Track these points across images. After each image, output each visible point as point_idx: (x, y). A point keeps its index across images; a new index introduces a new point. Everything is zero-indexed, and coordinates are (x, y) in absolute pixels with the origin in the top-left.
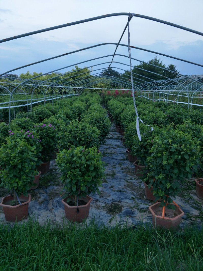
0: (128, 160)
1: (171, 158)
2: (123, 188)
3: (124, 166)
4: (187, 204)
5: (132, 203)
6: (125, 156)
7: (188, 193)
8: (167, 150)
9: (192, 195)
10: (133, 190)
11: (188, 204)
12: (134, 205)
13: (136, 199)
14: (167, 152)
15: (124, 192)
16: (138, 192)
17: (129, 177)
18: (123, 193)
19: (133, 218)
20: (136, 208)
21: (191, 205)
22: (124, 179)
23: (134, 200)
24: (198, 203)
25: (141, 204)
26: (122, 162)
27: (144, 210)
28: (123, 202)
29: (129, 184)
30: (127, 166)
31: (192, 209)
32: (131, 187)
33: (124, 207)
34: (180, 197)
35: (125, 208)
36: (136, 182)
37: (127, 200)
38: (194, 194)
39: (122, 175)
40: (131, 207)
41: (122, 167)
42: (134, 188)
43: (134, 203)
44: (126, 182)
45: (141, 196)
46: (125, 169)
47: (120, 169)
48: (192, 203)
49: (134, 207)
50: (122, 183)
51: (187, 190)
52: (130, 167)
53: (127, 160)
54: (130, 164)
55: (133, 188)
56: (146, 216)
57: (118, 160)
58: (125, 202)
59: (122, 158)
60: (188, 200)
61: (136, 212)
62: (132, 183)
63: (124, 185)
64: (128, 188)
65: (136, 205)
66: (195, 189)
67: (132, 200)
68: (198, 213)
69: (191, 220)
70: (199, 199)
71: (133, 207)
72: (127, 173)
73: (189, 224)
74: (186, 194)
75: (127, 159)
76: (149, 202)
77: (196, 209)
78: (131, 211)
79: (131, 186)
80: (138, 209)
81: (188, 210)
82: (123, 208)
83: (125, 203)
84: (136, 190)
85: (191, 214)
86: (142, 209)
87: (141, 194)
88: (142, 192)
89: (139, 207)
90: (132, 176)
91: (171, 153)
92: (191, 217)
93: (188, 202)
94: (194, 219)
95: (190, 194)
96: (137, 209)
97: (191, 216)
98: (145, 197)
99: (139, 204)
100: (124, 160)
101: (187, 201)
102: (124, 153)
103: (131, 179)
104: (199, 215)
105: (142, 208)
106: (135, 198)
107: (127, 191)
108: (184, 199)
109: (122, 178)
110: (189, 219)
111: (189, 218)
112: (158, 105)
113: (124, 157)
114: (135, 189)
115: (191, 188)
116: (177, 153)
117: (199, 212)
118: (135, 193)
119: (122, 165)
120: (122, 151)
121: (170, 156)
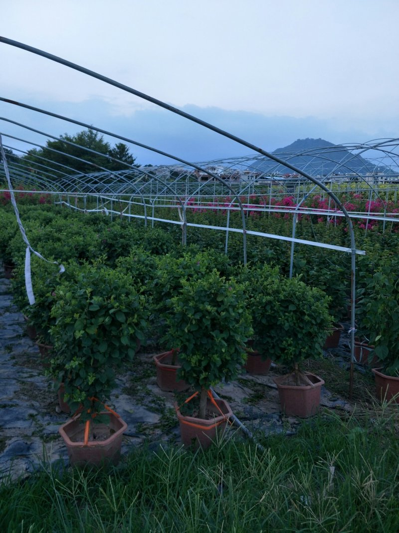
0: (28, 336)
1: (92, 324)
2: (12, 399)
3: (17, 351)
4: (140, 405)
5: (30, 427)
6: (21, 329)
7: (142, 385)
8: (83, 309)
9: (149, 387)
10: (35, 398)
11: (142, 405)
12: (33, 431)
13: (39, 417)
14: (84, 313)
15: (12, 406)
16: (45, 400)
17: (27, 372)
18: (11, 409)
19: (28, 458)
20: (37, 436)
21: (147, 406)
22: (15, 379)
23: (34, 420)
24: (160, 401)
25: (48, 424)
26: (13, 342)
27: (54, 436)
28: (9, 428)
29: (25, 387)
30: (24, 351)
31: (148, 413)
32: (30, 393)
33: (10, 438)
34: (129, 394)
35: (13, 440)
36: (42, 381)
37: (19, 422)
38: (154, 383)
39: (12, 370)
40: (26, 436)
41: (12, 353)
42: (36, 393)
43: (33, 425)
44: (19, 385)
45: (49, 408)
46: (20, 356)
47: (8, 358)
48: (150, 402)
49: (33, 434)
50: (11, 387)
51: (142, 378)
52: (31, 350)
53: (25, 337)
54: (31, 345)
55: (34, 395)
56: (57, 447)
57: (5, 339)
58: (14, 428)
59: (15, 335)
60: (143, 398)
61: (37, 445)
62: (32, 384)
63: (15, 392)
64: (22, 397)
65: (38, 430)
66: (155, 374)
67: (29, 419)
68: (158, 419)
69: (145, 434)
70: (161, 392)
71: (31, 434)
72: (24, 365)
73: (140, 443)
74: (139, 387)
75: (25, 335)
76: (66, 416)
77: (156, 413)
78: (27, 443)
79: (30, 391)
80: (42, 437)
81: (141, 418)
82: (8, 442)
83: (13, 430)
84: (40, 397)
85: (145, 423)
86: (49, 434)
87: (50, 404)
88: (53, 400)
89: (45, 432)
90: (34, 369)
91: (93, 315)
92: (145, 429)
93: (142, 402)
94: (151, 432)
95: (146, 385)
96: (39, 438)
97: (145, 427)
98: (57, 409)
99: (44, 427)
100: (19, 337)
101: (140, 401)
102: (19, 324)
103: (31, 376)
104: (159, 422)
105: (49, 432)
106: (36, 415)
107: (20, 404)
108: (135, 397)
109: (12, 377)
110: (141, 434)
111: (142, 432)
112: (92, 221)
113: (20, 331)
114: (39, 395)
115: (149, 374)
116: (103, 312)
117: (161, 416)
118: (37, 404)
119: (13, 349)
120: (16, 319)
121: (89, 321)
